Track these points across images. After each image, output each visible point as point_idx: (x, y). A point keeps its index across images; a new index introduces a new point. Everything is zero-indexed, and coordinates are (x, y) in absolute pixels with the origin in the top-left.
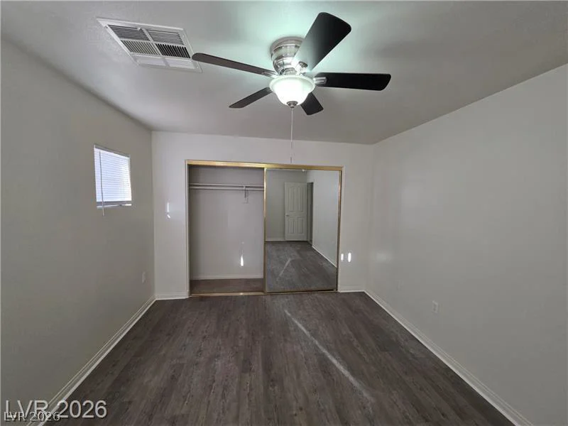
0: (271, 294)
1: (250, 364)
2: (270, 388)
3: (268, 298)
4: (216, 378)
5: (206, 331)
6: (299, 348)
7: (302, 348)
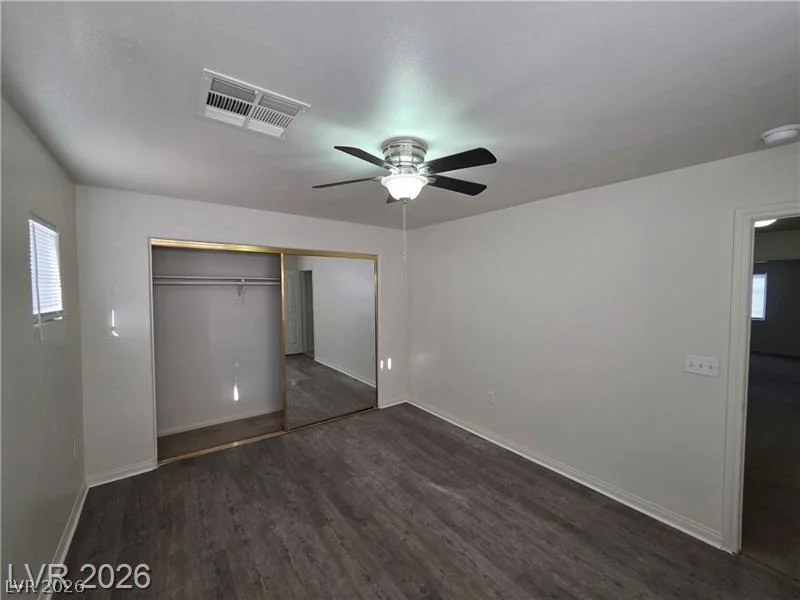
0: (296, 429)
1: (321, 514)
2: (364, 528)
3: (295, 436)
4: (287, 546)
5: (230, 502)
6: (370, 479)
7: (373, 477)
